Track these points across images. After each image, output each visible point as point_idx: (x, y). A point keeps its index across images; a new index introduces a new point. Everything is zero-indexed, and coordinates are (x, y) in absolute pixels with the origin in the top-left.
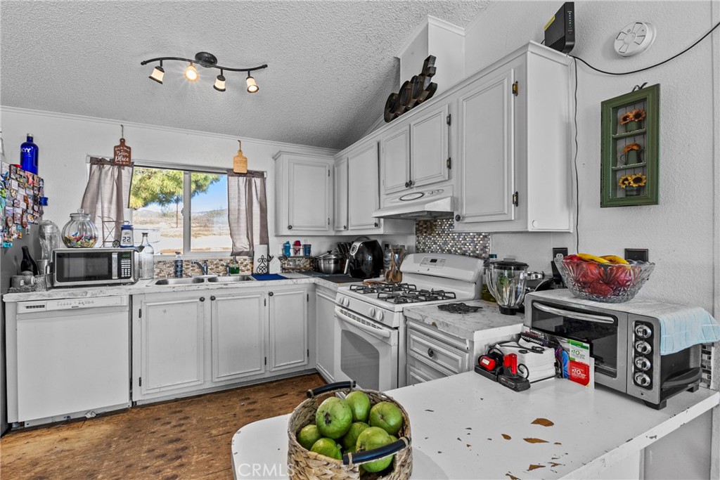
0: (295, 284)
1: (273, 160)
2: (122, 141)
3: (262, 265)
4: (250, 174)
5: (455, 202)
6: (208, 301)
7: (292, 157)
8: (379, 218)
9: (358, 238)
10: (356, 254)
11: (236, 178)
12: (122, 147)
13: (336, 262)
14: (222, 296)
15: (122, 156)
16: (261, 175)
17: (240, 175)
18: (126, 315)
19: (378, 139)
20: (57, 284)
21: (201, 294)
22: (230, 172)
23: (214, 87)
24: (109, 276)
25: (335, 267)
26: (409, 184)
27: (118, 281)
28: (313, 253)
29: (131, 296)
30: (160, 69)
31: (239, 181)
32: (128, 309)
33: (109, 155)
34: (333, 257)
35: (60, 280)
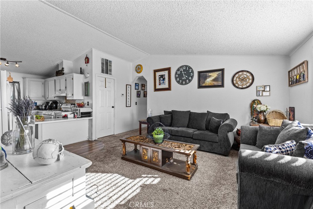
1: (23, 79)
5: (66, 94)
7: (29, 79)
8: (55, 96)
9: (51, 100)
10: (50, 105)
13: (45, 107)
16: (18, 82)
19: (55, 79)
23: (6, 65)
25: (45, 108)
26: (60, 90)
28: (38, 104)
34: (44, 105)
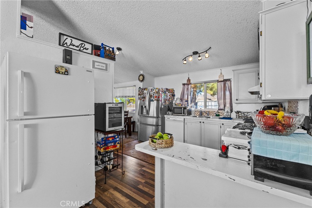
0: (233, 122)
2: (189, 78)
3: (227, 114)
4: (225, 81)
6: (202, 123)
11: (220, 83)
12: (189, 80)
14: (206, 122)
15: (189, 82)
16: (229, 80)
17: (221, 81)
18: (183, 123)
20: (174, 114)
21: (200, 121)
22: (218, 81)
23: (199, 60)
24: (182, 114)
27: (184, 115)
29: (184, 119)
30: (185, 60)
31: (221, 84)
32: (183, 122)
33: (186, 82)
35: (174, 113)
